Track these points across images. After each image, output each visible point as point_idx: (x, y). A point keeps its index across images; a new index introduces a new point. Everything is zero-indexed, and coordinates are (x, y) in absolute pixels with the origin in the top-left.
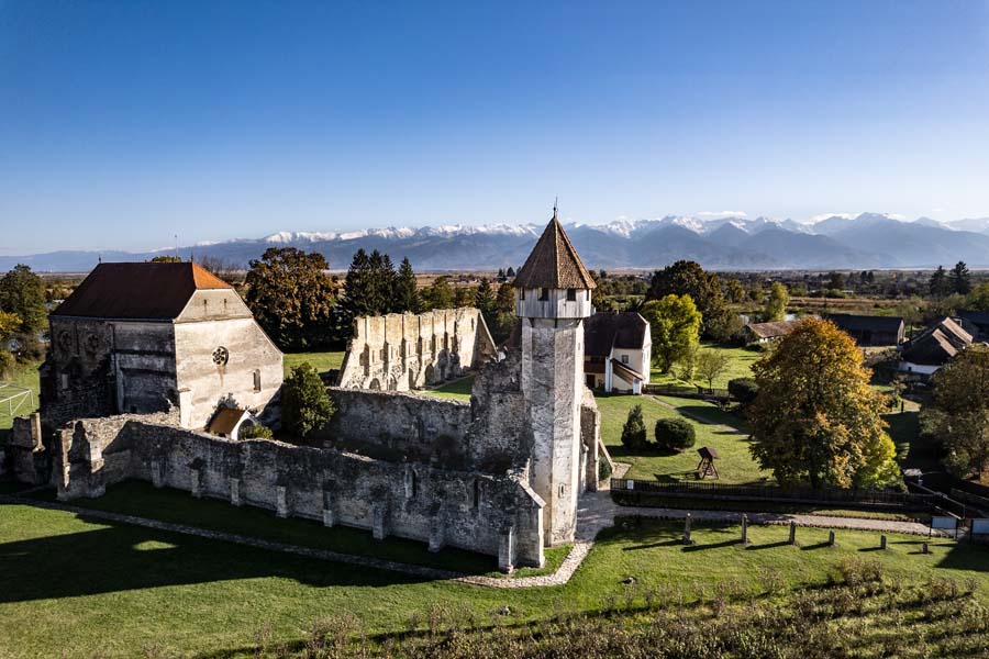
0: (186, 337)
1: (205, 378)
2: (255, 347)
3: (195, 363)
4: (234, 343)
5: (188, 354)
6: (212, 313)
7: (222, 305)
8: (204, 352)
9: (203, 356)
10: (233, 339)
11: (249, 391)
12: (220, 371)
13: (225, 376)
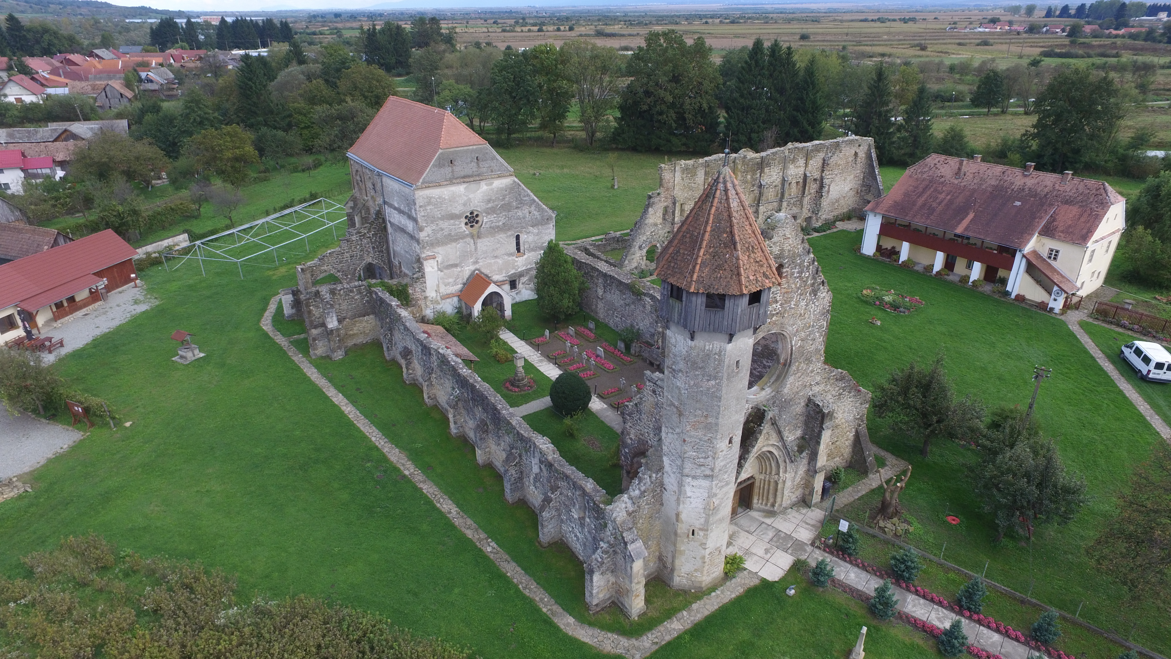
0: (429, 203)
1: (454, 244)
2: (517, 208)
3: (442, 230)
4: (490, 205)
5: (432, 219)
6: (462, 174)
7: (474, 164)
8: (453, 217)
9: (452, 221)
10: (489, 201)
11: (512, 254)
12: (472, 236)
13: (479, 241)
